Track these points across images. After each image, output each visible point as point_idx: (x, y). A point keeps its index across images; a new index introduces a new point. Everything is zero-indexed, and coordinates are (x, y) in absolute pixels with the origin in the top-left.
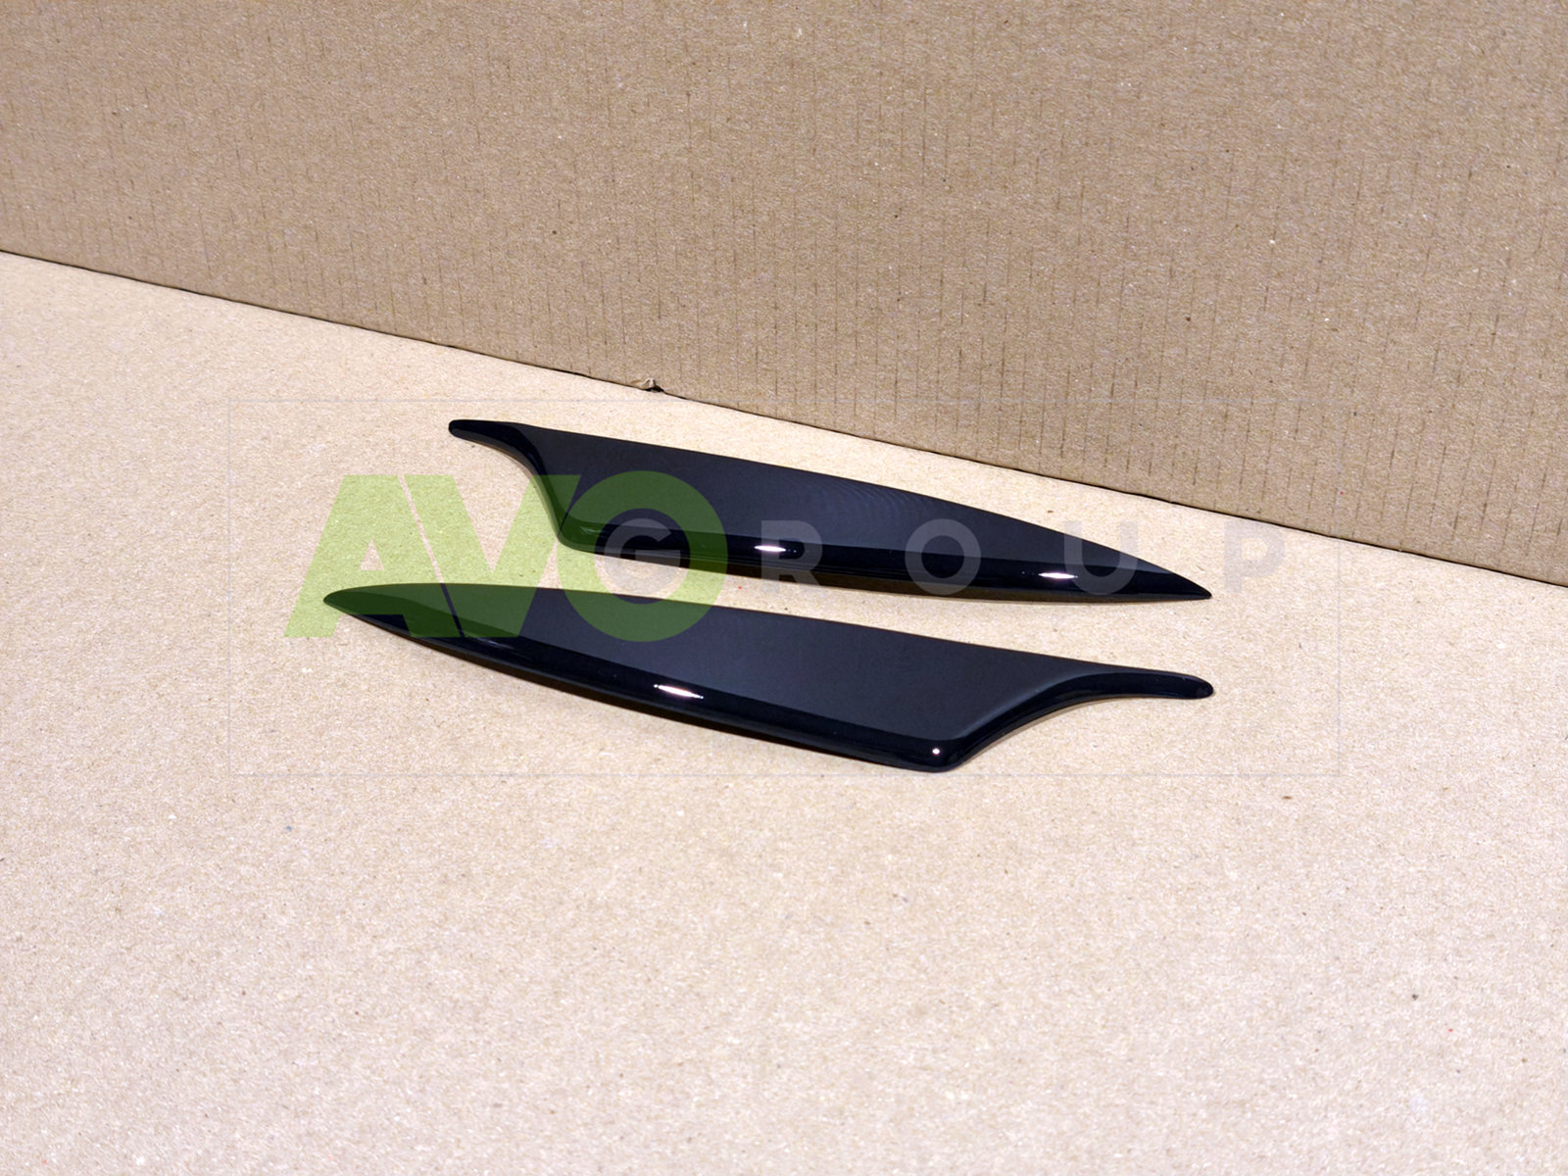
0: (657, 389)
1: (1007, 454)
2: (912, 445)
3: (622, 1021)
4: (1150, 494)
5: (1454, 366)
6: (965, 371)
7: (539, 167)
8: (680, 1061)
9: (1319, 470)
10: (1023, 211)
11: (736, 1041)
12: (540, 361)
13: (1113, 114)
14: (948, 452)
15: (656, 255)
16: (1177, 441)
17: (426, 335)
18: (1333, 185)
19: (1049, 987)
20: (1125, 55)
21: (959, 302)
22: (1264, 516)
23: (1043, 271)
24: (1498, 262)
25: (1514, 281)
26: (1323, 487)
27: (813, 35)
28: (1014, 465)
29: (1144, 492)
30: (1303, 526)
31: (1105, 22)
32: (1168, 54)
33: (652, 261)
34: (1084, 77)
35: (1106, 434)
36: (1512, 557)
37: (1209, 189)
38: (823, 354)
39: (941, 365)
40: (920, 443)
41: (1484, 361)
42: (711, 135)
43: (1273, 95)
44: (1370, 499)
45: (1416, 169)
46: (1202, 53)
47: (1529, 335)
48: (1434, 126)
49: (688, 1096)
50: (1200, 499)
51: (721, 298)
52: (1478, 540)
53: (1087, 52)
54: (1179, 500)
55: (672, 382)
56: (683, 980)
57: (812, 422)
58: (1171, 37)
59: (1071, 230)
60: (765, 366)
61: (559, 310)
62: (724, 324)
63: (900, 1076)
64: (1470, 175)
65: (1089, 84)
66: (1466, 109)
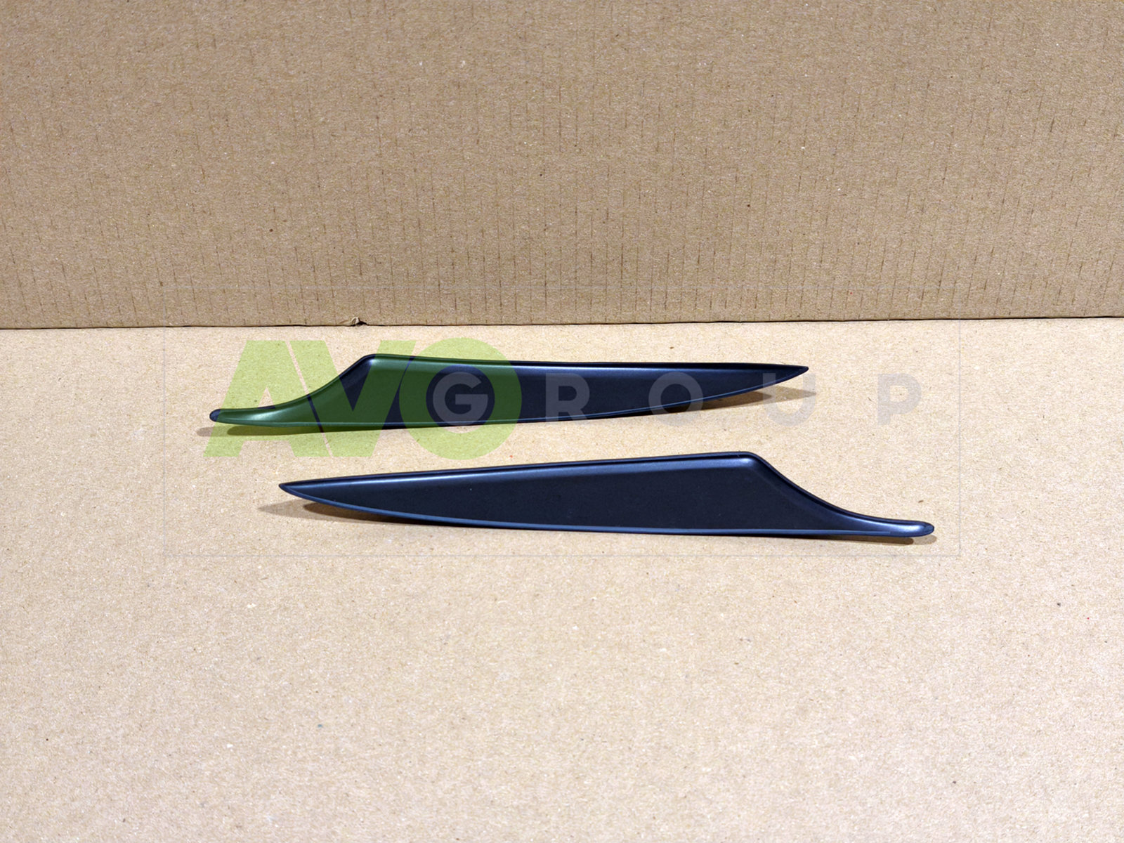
0: (361, 323)
1: (627, 315)
2: (559, 323)
3: (630, 782)
4: (726, 320)
5: (920, 203)
6: (596, 267)
7: (256, 187)
8: (684, 795)
9: (837, 283)
10: (633, 156)
11: (709, 770)
12: (263, 323)
13: (694, 84)
14: (585, 322)
15: (357, 232)
16: (744, 283)
17: (165, 322)
18: (842, 106)
19: (865, 668)
20: (702, 45)
21: (590, 224)
22: (802, 318)
23: (648, 193)
24: (946, 136)
25: (955, 145)
26: (840, 292)
27: (475, 64)
28: (633, 321)
29: (722, 320)
30: (827, 319)
31: (687, 26)
32: (731, 41)
33: (353, 237)
34: (673, 63)
35: (695, 288)
36: (958, 309)
37: (761, 121)
38: (490, 276)
39: (578, 267)
40: (565, 321)
41: (938, 196)
42: (396, 142)
43: (801, 56)
44: (869, 294)
45: (894, 88)
46: (754, 36)
47: (965, 176)
48: (905, 60)
49: (703, 817)
50: (760, 316)
51: (409, 252)
52: (937, 303)
53: (675, 47)
54: (746, 320)
55: (374, 316)
56: (651, 740)
57: (485, 323)
58: (732, 29)
59: (668, 163)
60: (446, 292)
61: (278, 284)
62: (413, 270)
63: (818, 756)
64: (929, 85)
65: (677, 67)
66: (925, 46)
